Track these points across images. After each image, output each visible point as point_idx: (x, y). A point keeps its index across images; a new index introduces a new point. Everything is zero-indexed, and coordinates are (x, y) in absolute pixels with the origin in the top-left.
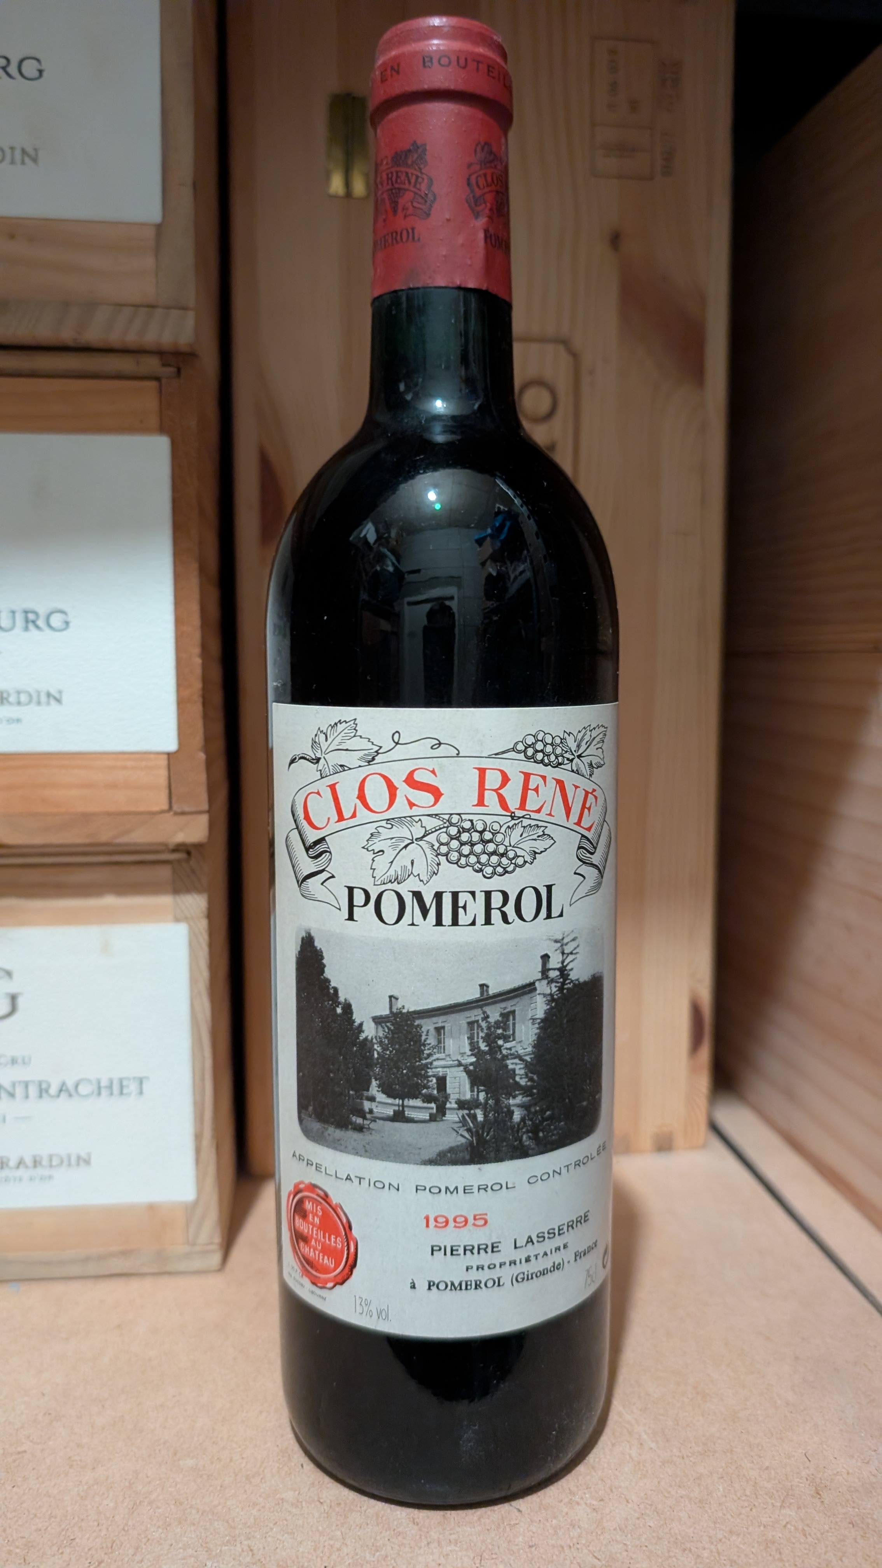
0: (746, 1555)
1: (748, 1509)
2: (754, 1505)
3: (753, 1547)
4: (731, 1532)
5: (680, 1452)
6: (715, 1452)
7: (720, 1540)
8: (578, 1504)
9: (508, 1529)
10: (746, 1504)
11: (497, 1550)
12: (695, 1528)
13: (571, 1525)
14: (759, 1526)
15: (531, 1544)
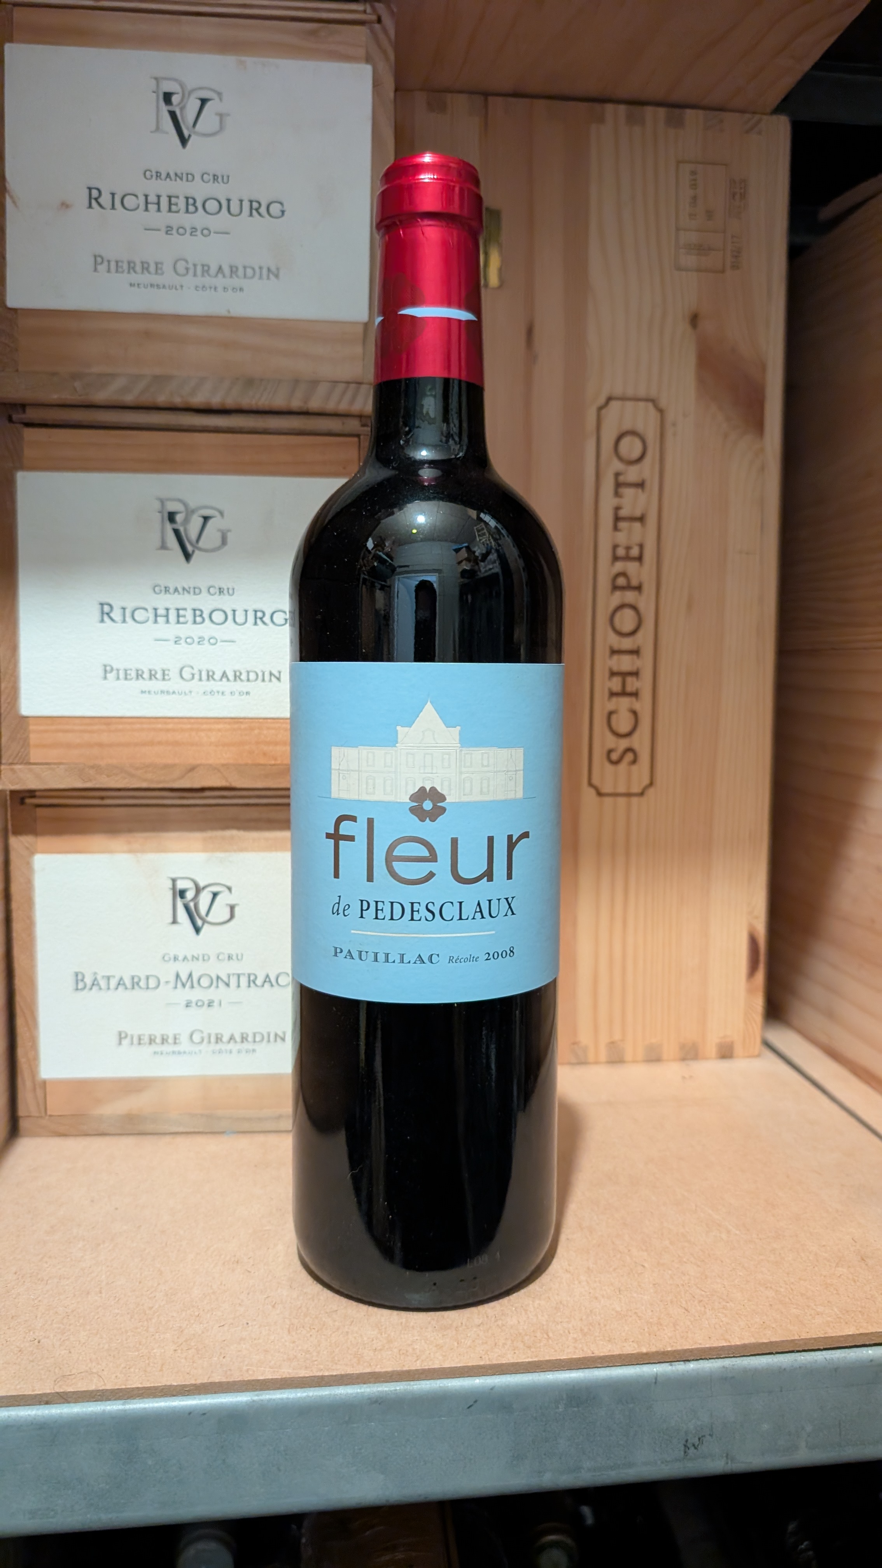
2: (816, 1266)
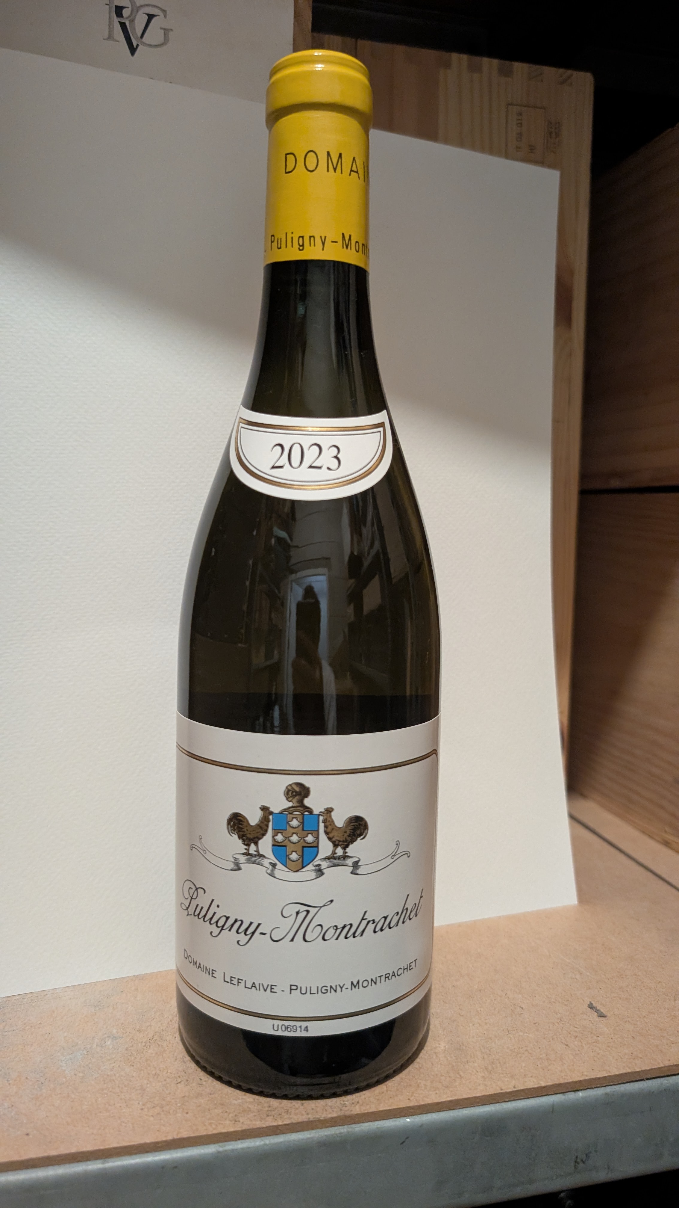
0: (662, 1023)
1: (656, 1001)
3: (665, 1019)
4: (649, 1012)
5: (605, 976)
6: (626, 976)
7: (645, 1017)
8: (555, 1003)
9: (518, 1016)
10: (653, 999)
11: (515, 1026)
12: (628, 1011)
13: (555, 1012)
14: (665, 1008)
15: (534, 1022)
